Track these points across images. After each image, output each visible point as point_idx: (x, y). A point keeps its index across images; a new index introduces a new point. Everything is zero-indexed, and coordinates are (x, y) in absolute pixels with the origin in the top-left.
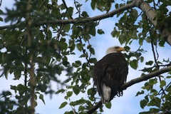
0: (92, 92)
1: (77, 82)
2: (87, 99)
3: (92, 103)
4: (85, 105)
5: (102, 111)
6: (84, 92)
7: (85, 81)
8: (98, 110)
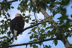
0: (9, 33)
2: (7, 36)
3: (9, 38)
4: (6, 39)
5: (13, 41)
6: (5, 33)
7: (6, 29)
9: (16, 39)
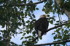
0: (34, 33)
1: (28, 29)
2: (32, 36)
3: (34, 37)
4: (31, 38)
6: (31, 33)
7: (31, 29)
8: (37, 40)
9: (41, 39)
